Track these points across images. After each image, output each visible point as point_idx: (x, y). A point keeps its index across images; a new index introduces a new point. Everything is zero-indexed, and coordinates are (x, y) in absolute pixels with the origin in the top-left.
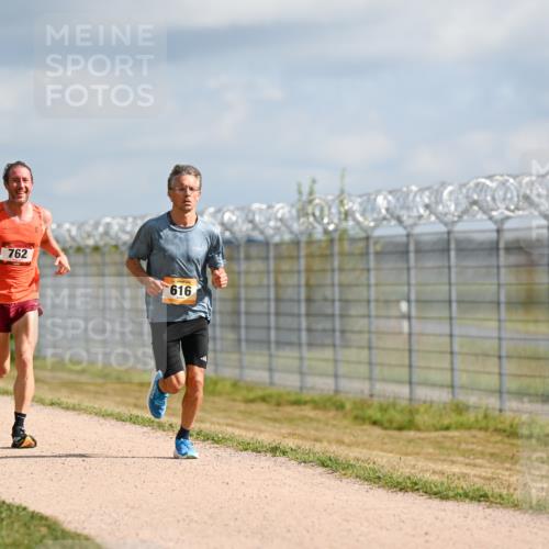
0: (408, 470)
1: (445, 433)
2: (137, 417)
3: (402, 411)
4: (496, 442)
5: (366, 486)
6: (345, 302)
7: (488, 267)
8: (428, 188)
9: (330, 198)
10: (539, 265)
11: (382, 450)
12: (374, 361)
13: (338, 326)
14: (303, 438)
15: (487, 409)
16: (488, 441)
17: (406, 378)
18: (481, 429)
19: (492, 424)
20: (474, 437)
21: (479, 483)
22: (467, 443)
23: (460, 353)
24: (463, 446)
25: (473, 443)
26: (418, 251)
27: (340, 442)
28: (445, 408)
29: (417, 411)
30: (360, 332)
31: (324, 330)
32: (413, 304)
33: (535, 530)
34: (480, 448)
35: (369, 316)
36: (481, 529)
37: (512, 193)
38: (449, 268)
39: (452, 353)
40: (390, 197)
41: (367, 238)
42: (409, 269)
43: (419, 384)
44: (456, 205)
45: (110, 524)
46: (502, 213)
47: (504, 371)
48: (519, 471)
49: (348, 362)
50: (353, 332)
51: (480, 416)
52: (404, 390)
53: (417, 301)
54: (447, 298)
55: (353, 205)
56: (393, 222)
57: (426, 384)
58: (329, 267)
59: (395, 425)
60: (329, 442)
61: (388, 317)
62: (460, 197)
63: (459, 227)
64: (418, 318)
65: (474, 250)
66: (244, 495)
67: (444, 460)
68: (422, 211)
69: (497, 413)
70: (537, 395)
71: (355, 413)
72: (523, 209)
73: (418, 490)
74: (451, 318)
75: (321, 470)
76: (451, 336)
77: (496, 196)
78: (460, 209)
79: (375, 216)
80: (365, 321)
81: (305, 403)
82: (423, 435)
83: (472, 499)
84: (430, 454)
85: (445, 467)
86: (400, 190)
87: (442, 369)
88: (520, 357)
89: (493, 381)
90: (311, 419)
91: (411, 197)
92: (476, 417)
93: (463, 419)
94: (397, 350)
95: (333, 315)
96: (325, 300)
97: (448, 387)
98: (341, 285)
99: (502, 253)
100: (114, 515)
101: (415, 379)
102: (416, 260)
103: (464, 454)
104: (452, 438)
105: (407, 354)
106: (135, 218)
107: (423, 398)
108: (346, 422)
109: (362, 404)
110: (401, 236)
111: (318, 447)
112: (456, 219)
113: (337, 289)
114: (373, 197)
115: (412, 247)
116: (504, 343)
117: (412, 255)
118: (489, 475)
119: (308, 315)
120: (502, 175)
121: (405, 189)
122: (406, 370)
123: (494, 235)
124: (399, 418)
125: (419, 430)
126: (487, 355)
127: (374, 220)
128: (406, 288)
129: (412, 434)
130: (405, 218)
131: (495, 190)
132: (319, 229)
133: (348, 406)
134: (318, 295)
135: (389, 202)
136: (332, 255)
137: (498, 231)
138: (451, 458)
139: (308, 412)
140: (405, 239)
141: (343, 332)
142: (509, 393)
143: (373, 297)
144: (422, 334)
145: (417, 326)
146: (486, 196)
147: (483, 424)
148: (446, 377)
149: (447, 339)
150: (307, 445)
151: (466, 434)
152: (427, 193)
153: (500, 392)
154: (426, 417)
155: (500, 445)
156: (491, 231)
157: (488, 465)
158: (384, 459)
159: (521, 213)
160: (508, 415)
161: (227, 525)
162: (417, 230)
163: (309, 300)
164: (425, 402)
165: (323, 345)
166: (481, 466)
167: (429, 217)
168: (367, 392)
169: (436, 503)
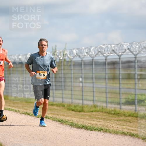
0: (81, 123)
1: (92, 113)
2: (10, 109)
3: (80, 107)
4: (105, 115)
5: (71, 127)
6: (65, 78)
7: (103, 69)
8: (87, 48)
9: (61, 50)
10: (116, 68)
11: (75, 117)
12: (73, 94)
13: (63, 84)
14: (54, 114)
15: (103, 107)
16: (103, 115)
17: (81, 98)
18: (101, 112)
19: (104, 111)
20: (99, 114)
21: (100, 126)
22: (97, 116)
23: (96, 92)
24: (96, 116)
25: (99, 116)
26: (84, 65)
27: (64, 115)
28: (91, 106)
29: (84, 107)
30: (69, 86)
31: (59, 86)
32: (83, 79)
33: (115, 139)
34: (101, 117)
35: (71, 82)
36: (101, 138)
37: (109, 49)
38: (93, 69)
39: (93, 92)
40: (77, 50)
41: (71, 61)
42: (82, 69)
43: (85, 100)
44: (95, 52)
45: (2, 137)
46: (107, 55)
47: (107, 97)
48: (111, 123)
49: (66, 94)
50: (67, 86)
51: (101, 108)
52: (81, 102)
53: (84, 78)
54: (92, 77)
55: (67, 52)
56: (78, 57)
57: (86, 100)
58: (61, 69)
59: (78, 111)
60: (61, 115)
61: (77, 82)
62: (96, 50)
63: (95, 58)
64: (84, 82)
65: (99, 64)
66: (38, 129)
67: (91, 120)
68: (85, 54)
69: (105, 108)
70: (116, 103)
71: (68, 107)
72: (112, 53)
73: (84, 128)
74: (93, 83)
75: (59, 123)
76: (93, 87)
77: (105, 50)
78: (96, 53)
79: (73, 55)
80: (70, 83)
81: (54, 105)
82: (86, 113)
83: (99, 130)
84: (88, 118)
85: (92, 122)
86: (79, 48)
87: (91, 96)
88: (111, 93)
89: (104, 99)
90: (56, 109)
91: (83, 50)
92: (100, 108)
93: (96, 109)
94: (79, 91)
95: (62, 82)
96: (60, 77)
97: (92, 101)
98: (64, 74)
99: (107, 65)
100: (4, 135)
101: (83, 99)
102: (84, 67)
103: (96, 118)
104: (93, 114)
105: (81, 92)
106: (9, 56)
107: (86, 103)
108: (65, 110)
109: (69, 105)
110: (80, 60)
111: (58, 117)
112: (94, 56)
113: (63, 75)
114: (72, 50)
115: (83, 64)
116: (107, 89)
117: (83, 66)
118: (103, 124)
119: (55, 81)
120: (107, 44)
121: (81, 48)
122: (81, 96)
123: (105, 60)
124: (79, 109)
125: (84, 112)
126: (103, 92)
127: (73, 56)
128: (81, 74)
129: (83, 113)
130: (81, 56)
131: (105, 48)
132: (58, 58)
133: (66, 106)
134: (58, 76)
135: (77, 52)
136: (62, 66)
137: (106, 59)
138: (93, 120)
139: (55, 107)
140: (81, 62)
141: (64, 86)
142: (109, 102)
143: (72, 77)
144: (85, 87)
145: (84, 85)
146: (102, 50)
147: (102, 110)
148: (92, 98)
149: (92, 88)
150: (55, 116)
151: (97, 113)
152: (87, 49)
153: (106, 102)
154: (86, 109)
155: (106, 116)
156: (104, 59)
157: (103, 121)
158: (75, 120)
159: (112, 54)
160: (108, 108)
161: (33, 137)
162: (84, 59)
163: (55, 78)
164: (86, 105)
165: (59, 90)
166: (101, 122)
167: (87, 55)
168: (71, 102)
169: (89, 132)
